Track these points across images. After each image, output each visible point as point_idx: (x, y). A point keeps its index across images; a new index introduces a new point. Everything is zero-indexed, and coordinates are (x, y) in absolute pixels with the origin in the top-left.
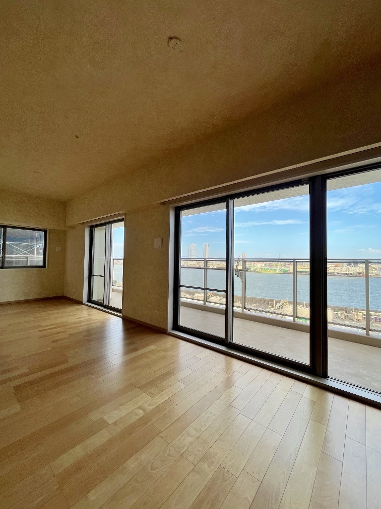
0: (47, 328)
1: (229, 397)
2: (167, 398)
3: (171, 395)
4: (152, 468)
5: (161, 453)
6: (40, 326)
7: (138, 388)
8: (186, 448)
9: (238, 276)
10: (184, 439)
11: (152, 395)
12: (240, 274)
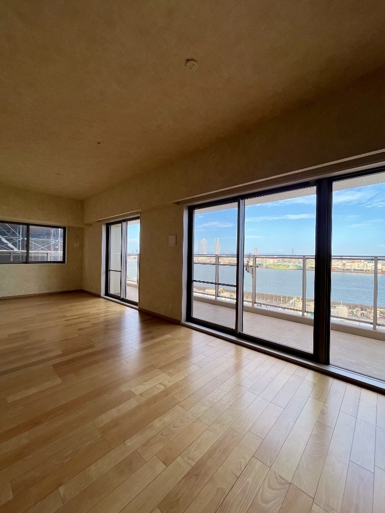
0: (71, 318)
1: (238, 378)
2: (184, 377)
3: (187, 375)
4: (174, 427)
5: (181, 417)
6: (65, 316)
7: (158, 368)
8: (201, 414)
9: (248, 272)
10: (199, 408)
11: (171, 375)
12: (250, 270)
